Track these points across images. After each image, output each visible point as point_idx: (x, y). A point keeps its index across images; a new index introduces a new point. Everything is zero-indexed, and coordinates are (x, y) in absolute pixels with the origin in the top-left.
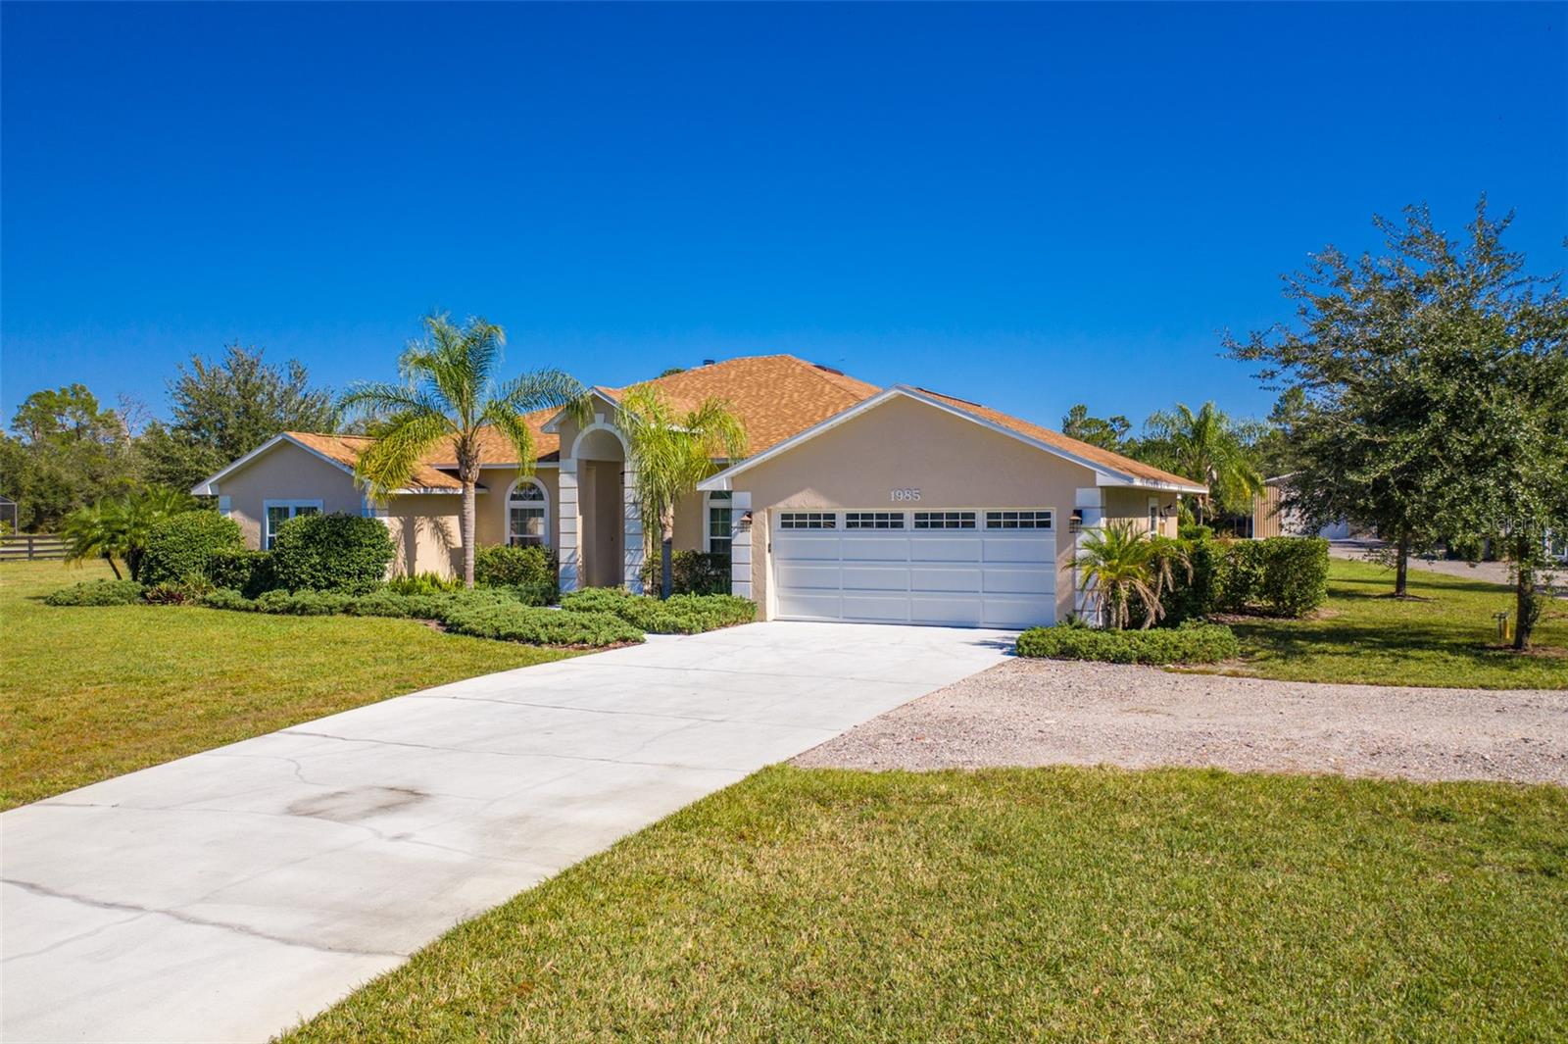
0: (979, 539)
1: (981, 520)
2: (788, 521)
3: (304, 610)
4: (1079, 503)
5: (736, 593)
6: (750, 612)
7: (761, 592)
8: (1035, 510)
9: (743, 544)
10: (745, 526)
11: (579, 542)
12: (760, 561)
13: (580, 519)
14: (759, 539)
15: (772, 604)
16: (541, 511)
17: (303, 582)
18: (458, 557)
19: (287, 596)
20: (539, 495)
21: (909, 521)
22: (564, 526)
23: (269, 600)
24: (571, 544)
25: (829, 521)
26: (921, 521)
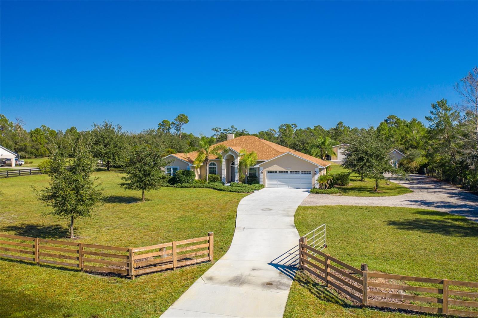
0: (300, 175)
1: (300, 172)
2: (269, 172)
3: (186, 187)
4: (316, 170)
5: (260, 184)
6: (263, 186)
7: (265, 183)
8: (309, 171)
9: (261, 176)
10: (262, 173)
11: (225, 174)
12: (264, 178)
13: (226, 170)
14: (264, 175)
15: (266, 185)
16: (216, 168)
17: (183, 182)
18: (200, 176)
19: (181, 184)
20: (215, 165)
21: (289, 172)
22: (222, 171)
23: (177, 185)
24: (224, 174)
25: (276, 172)
26: (291, 172)
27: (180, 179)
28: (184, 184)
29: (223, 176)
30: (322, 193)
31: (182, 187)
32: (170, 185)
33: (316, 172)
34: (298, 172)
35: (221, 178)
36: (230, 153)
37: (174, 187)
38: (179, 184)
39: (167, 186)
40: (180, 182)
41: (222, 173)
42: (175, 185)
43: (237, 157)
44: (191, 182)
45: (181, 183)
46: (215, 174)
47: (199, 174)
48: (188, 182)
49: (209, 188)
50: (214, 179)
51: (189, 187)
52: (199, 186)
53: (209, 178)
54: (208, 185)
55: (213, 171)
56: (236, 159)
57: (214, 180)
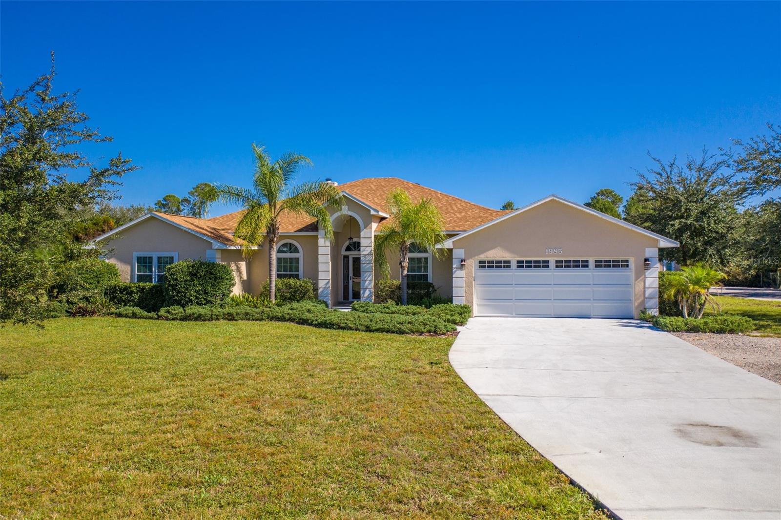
0: (591, 274)
1: (592, 264)
2: (482, 264)
3: (199, 318)
4: (647, 256)
5: (455, 303)
6: (465, 315)
7: (470, 301)
8: (620, 259)
9: (460, 278)
10: (462, 267)
11: (330, 277)
12: (469, 286)
13: (330, 263)
14: (468, 275)
15: (476, 309)
16: (297, 259)
17: (191, 301)
18: (247, 286)
19: (181, 310)
20: (296, 250)
21: (552, 264)
22: (321, 267)
23: (168, 312)
24: (325, 277)
25: (507, 265)
26: (559, 265)
27: (179, 292)
28: (193, 309)
29: (321, 284)
31: (185, 318)
32: (145, 313)
33: (646, 260)
34: (585, 264)
35: (316, 289)
36: (345, 211)
37: (159, 317)
38: (177, 310)
39: (134, 316)
40: (179, 303)
41: (321, 276)
42: (162, 312)
43: (367, 225)
44: (218, 301)
45: (183, 306)
46: (297, 277)
47: (245, 277)
48: (208, 302)
49: (282, 319)
50: (295, 292)
52: (247, 314)
53: (278, 290)
54: (278, 312)
55: (288, 269)
56: (365, 228)
57: (294, 295)
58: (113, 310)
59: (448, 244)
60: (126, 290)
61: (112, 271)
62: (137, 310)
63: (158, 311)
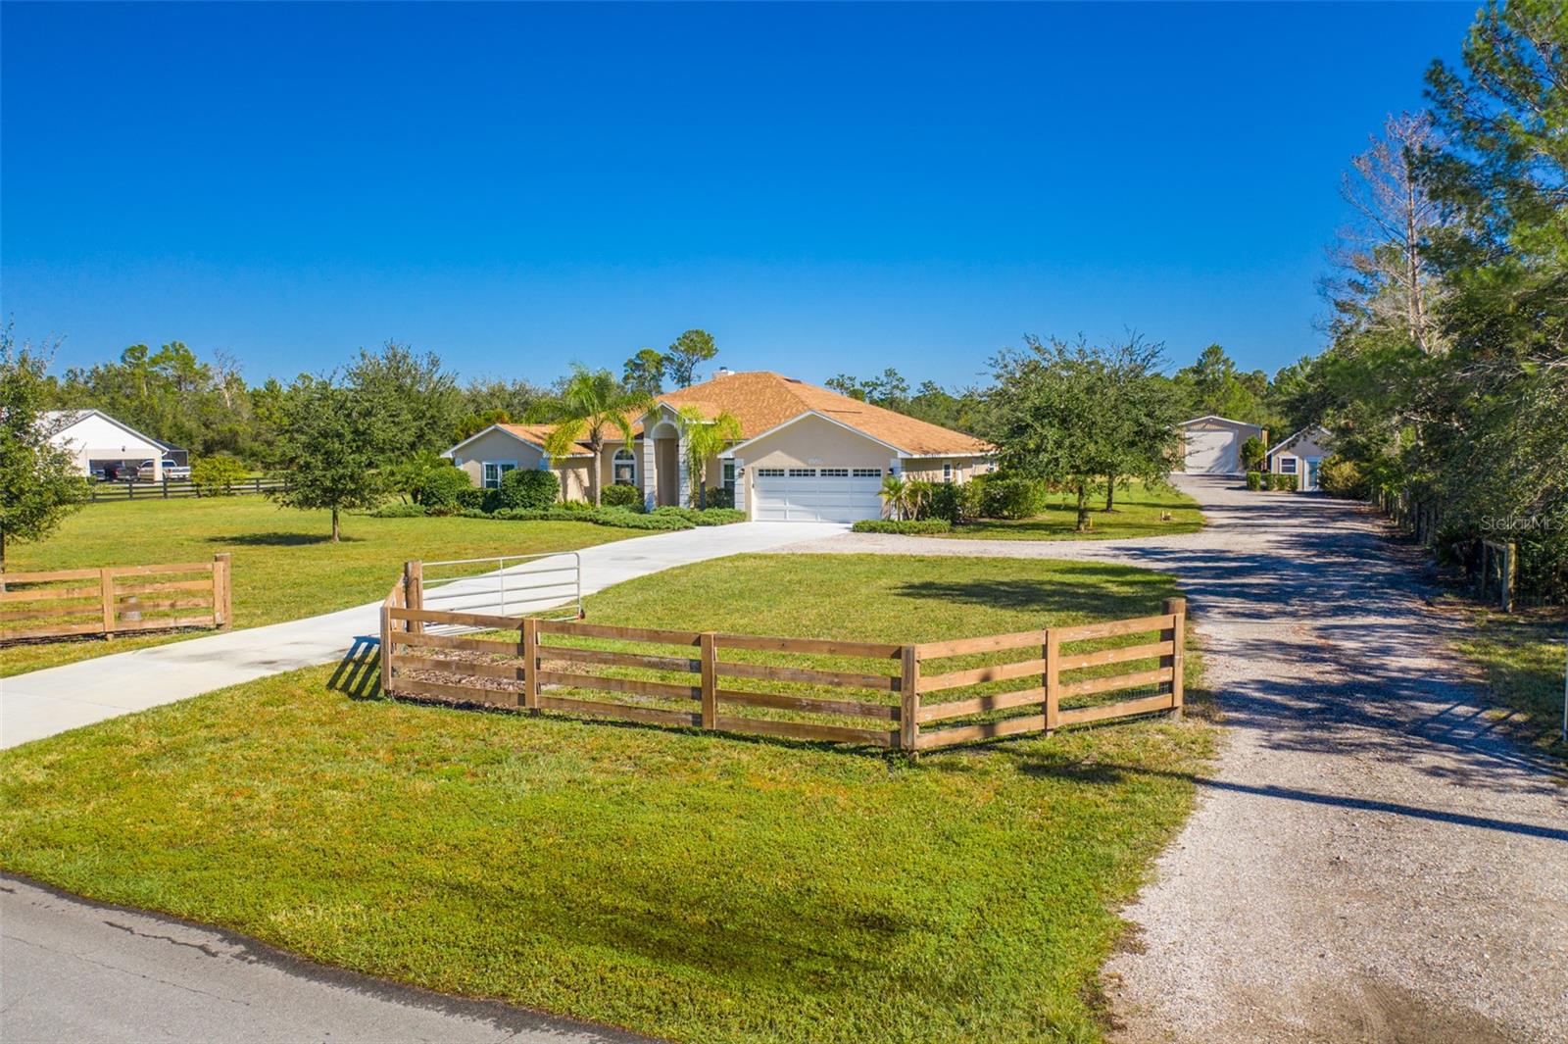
0: (849, 482)
1: (850, 473)
2: (762, 473)
3: (521, 518)
4: (892, 466)
5: (736, 508)
6: (743, 517)
7: (749, 507)
8: (874, 468)
9: (740, 485)
10: (741, 475)
11: (655, 483)
12: (748, 492)
13: (655, 471)
14: (748, 482)
15: (755, 514)
16: (632, 466)
17: (517, 504)
19: (510, 511)
20: (632, 457)
21: (818, 473)
22: (648, 475)
23: (500, 513)
25: (780, 473)
26: (824, 473)
27: (509, 496)
28: (519, 511)
29: (647, 491)
30: (885, 532)
31: (511, 518)
32: (483, 514)
33: (891, 470)
34: (845, 473)
35: (642, 495)
36: (665, 420)
37: (494, 518)
38: (506, 511)
39: (475, 516)
40: (508, 505)
41: (648, 482)
42: (496, 513)
43: (684, 433)
44: (541, 504)
45: (511, 508)
46: (631, 483)
48: (530, 505)
49: (584, 520)
51: (530, 519)
55: (624, 475)
56: (682, 436)
58: (462, 512)
59: (729, 454)
60: (472, 494)
61: (464, 478)
62: (478, 511)
63: (493, 511)
